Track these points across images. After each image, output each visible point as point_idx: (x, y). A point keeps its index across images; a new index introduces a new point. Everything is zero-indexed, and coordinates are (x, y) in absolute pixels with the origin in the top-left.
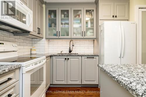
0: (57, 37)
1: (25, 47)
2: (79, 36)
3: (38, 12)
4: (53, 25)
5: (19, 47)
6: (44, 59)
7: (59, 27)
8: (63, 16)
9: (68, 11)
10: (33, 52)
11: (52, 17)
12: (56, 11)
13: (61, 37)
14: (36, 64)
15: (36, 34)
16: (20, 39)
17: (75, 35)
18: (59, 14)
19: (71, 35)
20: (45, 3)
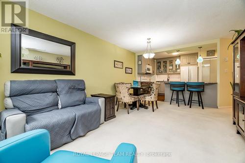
9: (166, 61)
11: (159, 64)
17: (170, 72)
18: (162, 63)
19: (168, 72)
20: (156, 59)
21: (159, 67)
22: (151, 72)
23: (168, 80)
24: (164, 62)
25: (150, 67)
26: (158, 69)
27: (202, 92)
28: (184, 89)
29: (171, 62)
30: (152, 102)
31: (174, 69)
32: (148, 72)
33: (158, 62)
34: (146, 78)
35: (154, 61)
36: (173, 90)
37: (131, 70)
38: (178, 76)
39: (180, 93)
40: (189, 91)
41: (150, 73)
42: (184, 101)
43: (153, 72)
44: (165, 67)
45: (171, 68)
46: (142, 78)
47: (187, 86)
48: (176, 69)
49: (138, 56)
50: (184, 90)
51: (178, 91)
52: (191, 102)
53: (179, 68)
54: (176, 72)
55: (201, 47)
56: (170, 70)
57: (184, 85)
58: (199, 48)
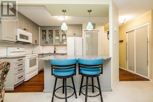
0: (47, 44)
1: (29, 50)
2: (59, 44)
3: (35, 31)
4: (45, 38)
5: (25, 50)
6: (37, 55)
7: (48, 38)
8: (50, 33)
9: (52, 31)
10: (34, 52)
11: (44, 33)
12: (46, 30)
13: (48, 44)
14: (32, 56)
15: (34, 43)
16: (27, 46)
17: (56, 43)
19: (54, 43)
20: (40, 26)
21: (44, 37)
23: (55, 52)
24: (50, 31)
26: (43, 38)
28: (75, 71)
29: (57, 31)
31: (61, 40)
33: (43, 31)
36: (57, 77)
42: (74, 89)
43: (36, 41)
44: (51, 36)
45: (57, 38)
47: (79, 67)
48: (63, 40)
50: (75, 74)
51: (64, 78)
53: (66, 39)
54: (62, 44)
55: (91, 11)
56: (57, 41)
57: (75, 65)
58: (88, 11)
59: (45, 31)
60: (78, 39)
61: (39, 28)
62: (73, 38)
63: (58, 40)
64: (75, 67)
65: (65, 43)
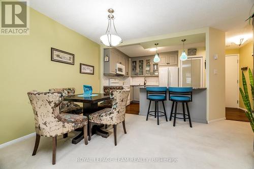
0: (137, 76)
2: (149, 75)
6: (129, 86)
7: (138, 70)
8: (140, 63)
9: (143, 61)
11: (135, 64)
13: (139, 76)
15: (126, 75)
17: (147, 74)
18: (138, 63)
19: (145, 74)
20: (131, 58)
21: (134, 68)
22: (123, 73)
23: (145, 84)
24: (140, 61)
25: (123, 67)
26: (133, 70)
27: (189, 101)
28: (166, 97)
29: (148, 62)
30: (114, 126)
31: (152, 71)
32: (118, 72)
33: (133, 62)
34: (117, 81)
35: (129, 60)
36: (151, 100)
37: (92, 68)
38: (156, 79)
39: (160, 104)
40: (172, 100)
41: (122, 75)
42: (165, 114)
43: (127, 73)
44: (141, 67)
45: (148, 69)
46: (112, 81)
47: (170, 94)
48: (154, 71)
49: (105, 49)
50: (165, 99)
52: (175, 117)
53: (157, 70)
54: (154, 75)
55: (185, 40)
56: (147, 72)
57: (166, 92)
58: (182, 41)
59: (136, 62)
60: (173, 69)
61: (130, 59)
62: (166, 68)
63: (149, 71)
64: (166, 94)
65: (156, 74)
